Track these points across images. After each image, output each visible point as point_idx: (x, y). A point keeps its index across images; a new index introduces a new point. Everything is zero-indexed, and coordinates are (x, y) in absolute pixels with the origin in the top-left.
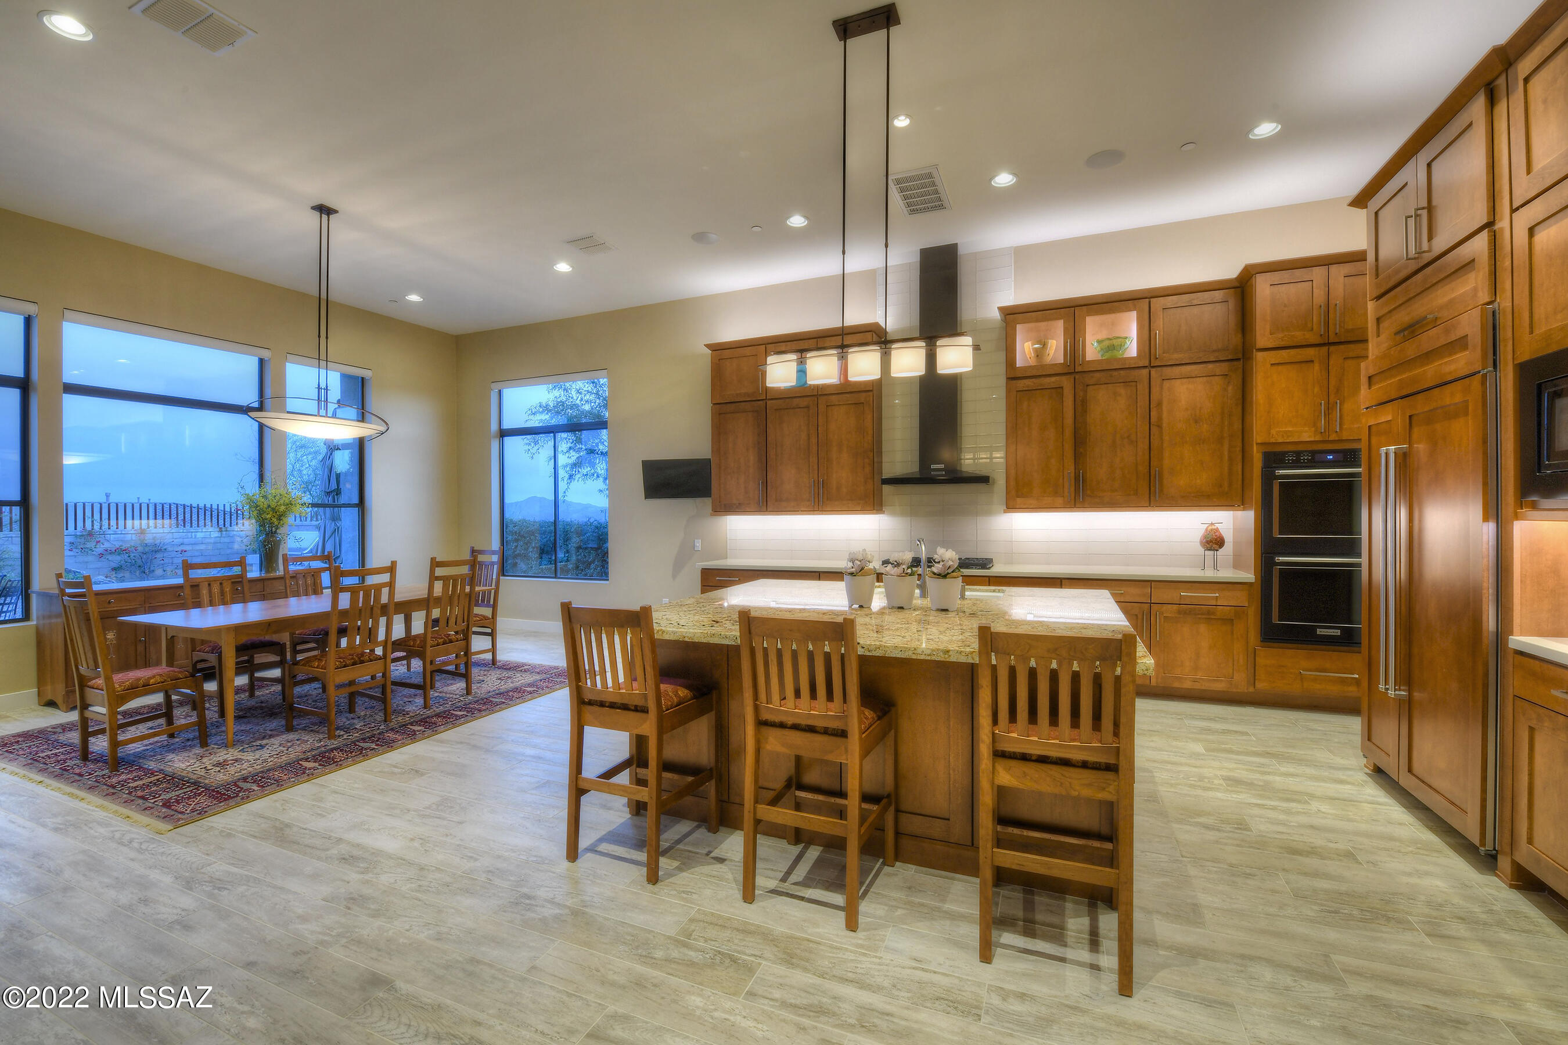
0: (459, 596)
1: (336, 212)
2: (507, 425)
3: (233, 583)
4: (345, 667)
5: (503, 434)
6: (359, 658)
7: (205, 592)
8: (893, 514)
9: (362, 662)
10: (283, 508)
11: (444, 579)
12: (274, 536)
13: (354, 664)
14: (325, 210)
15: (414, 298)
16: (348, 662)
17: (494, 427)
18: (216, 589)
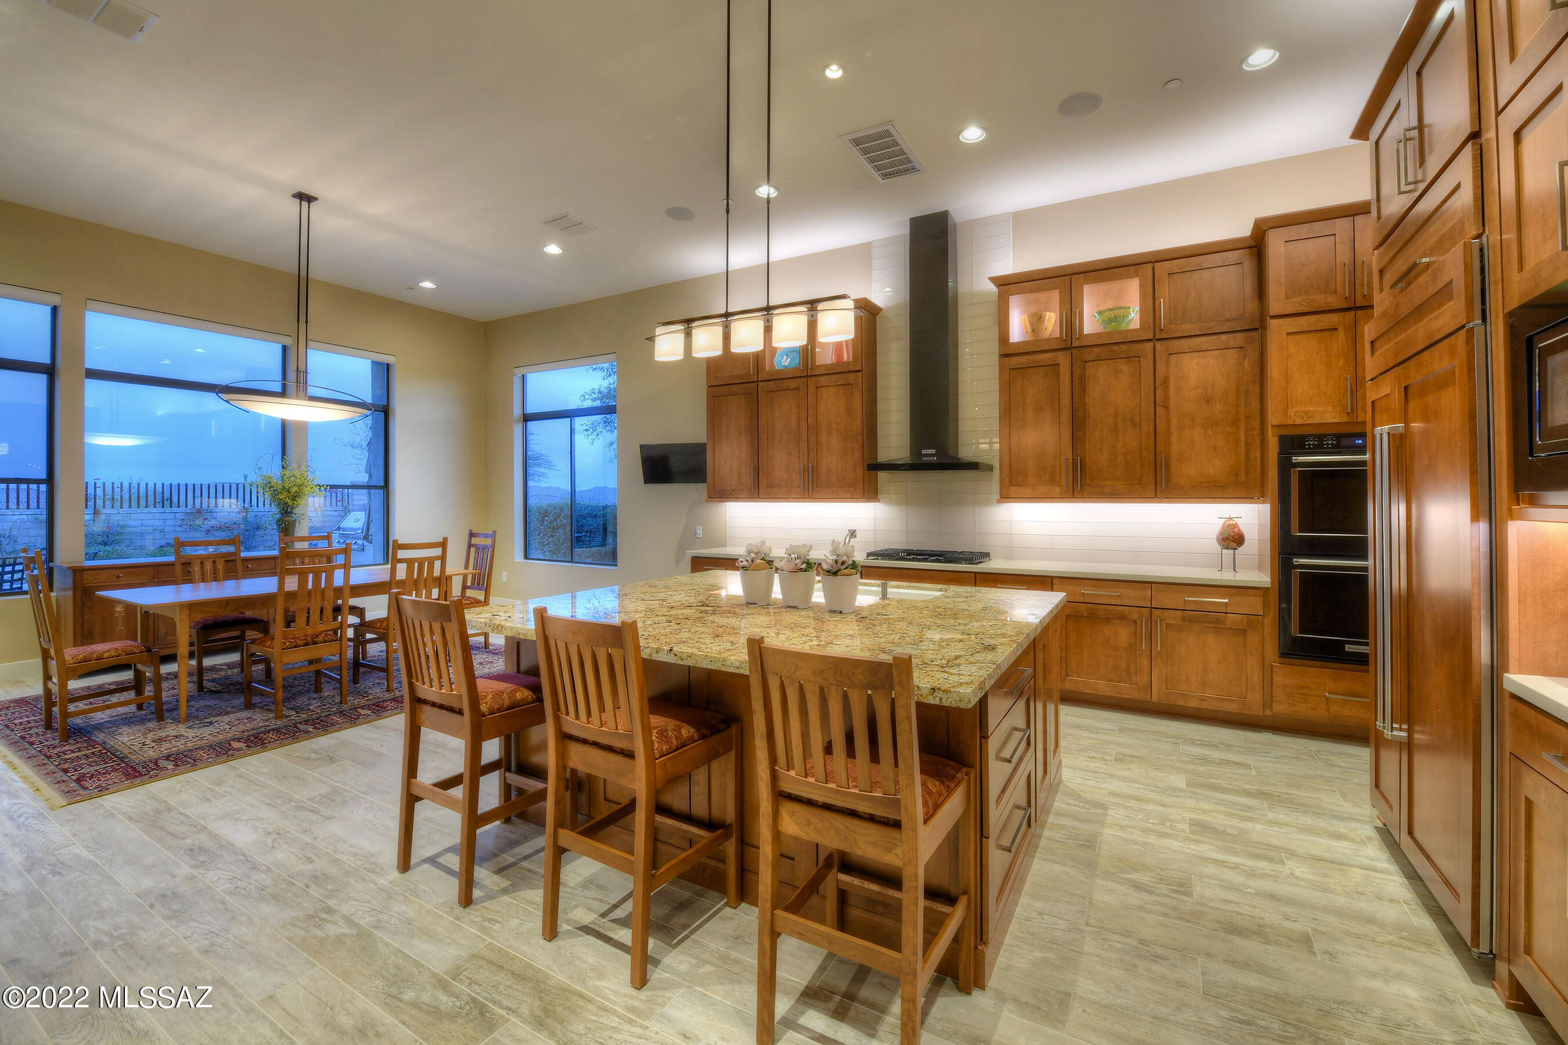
0: (426, 580)
1: (316, 199)
2: (530, 409)
3: (226, 561)
4: (295, 647)
5: (527, 418)
6: (313, 639)
7: (196, 569)
8: (889, 502)
9: (315, 643)
10: (294, 489)
11: (410, 562)
12: (289, 516)
13: (305, 645)
14: (304, 198)
15: (427, 285)
16: (299, 642)
17: (517, 412)
18: (208, 566)
